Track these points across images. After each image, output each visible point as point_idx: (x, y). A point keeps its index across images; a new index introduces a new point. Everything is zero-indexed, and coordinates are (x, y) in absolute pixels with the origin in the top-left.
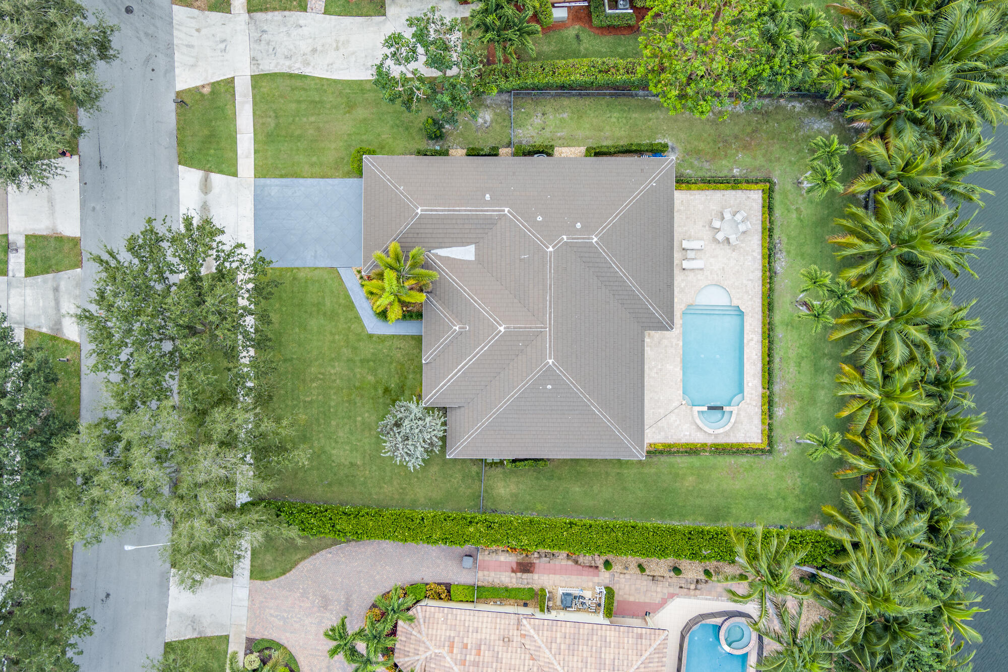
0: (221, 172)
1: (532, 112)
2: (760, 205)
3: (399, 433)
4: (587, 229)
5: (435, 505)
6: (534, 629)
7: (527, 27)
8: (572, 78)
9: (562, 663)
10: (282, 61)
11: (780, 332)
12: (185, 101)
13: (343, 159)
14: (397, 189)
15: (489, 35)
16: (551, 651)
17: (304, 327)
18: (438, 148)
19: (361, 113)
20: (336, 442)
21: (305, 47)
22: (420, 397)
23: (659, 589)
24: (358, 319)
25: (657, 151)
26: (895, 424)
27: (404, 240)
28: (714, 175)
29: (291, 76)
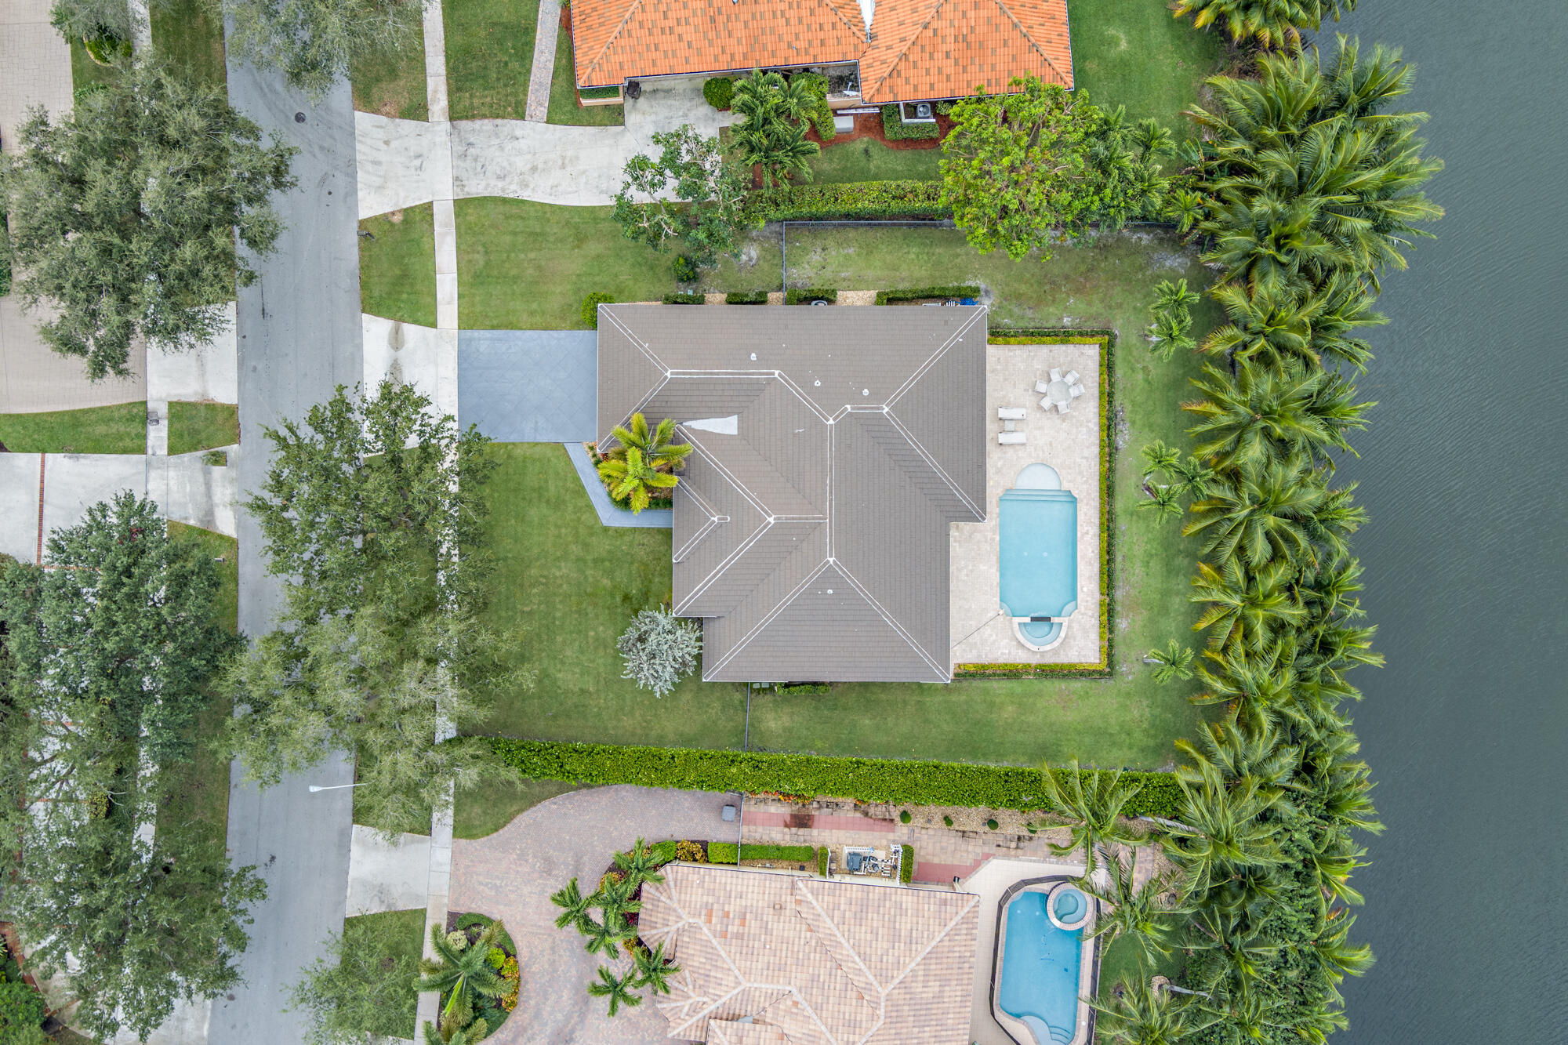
0: (416, 322)
1: (809, 247)
2: (1098, 363)
3: (643, 650)
4: (877, 397)
5: (687, 741)
6: (812, 893)
7: (803, 146)
8: (859, 206)
9: (846, 934)
10: (493, 182)
11: (1122, 523)
12: (371, 232)
13: (571, 305)
14: (641, 346)
15: (755, 157)
16: (833, 920)
17: (521, 518)
18: (690, 293)
19: (593, 248)
20: (563, 663)
21: (521, 164)
22: (668, 606)
23: (970, 848)
24: (590, 507)
25: (966, 297)
26: (1260, 637)
27: (649, 410)
28: (1038, 325)
29: (504, 201)
